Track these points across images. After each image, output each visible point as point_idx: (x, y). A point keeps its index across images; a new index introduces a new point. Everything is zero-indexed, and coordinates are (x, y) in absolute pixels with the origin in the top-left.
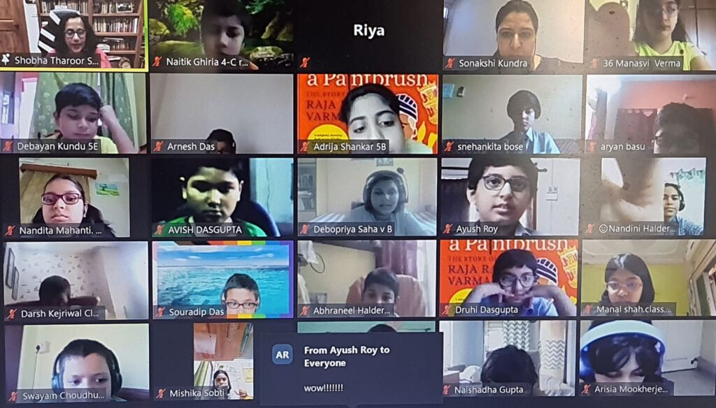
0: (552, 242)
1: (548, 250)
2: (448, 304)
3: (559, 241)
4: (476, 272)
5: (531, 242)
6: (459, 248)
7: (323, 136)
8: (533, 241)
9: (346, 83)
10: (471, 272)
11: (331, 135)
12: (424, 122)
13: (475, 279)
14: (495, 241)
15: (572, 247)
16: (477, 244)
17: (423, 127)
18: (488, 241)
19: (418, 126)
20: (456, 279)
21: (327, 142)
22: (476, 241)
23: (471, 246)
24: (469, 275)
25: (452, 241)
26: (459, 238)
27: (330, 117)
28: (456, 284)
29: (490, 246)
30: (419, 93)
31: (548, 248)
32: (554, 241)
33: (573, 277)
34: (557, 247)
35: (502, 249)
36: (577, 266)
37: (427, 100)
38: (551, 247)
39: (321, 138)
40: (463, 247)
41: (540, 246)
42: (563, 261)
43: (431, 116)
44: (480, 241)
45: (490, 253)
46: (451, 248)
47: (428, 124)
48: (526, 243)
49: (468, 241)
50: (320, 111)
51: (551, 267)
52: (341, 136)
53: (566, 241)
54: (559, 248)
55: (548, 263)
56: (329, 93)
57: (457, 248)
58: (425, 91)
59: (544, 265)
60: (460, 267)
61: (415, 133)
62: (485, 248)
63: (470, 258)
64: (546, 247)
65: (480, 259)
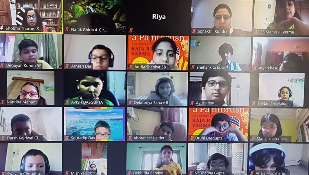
0: (237, 109)
1: (236, 113)
2: (192, 136)
3: (241, 109)
4: (204, 122)
5: (228, 109)
6: (197, 111)
7: (138, 62)
8: (229, 108)
9: (149, 39)
10: (202, 122)
11: (142, 62)
12: (182, 57)
13: (204, 124)
14: (213, 108)
15: (246, 111)
16: (205, 110)
17: (182, 58)
18: (210, 108)
19: (180, 58)
20: (196, 125)
21: (140, 65)
22: (204, 108)
23: (202, 111)
24: (201, 123)
25: (194, 108)
26: (197, 107)
27: (142, 54)
28: (196, 127)
29: (211, 110)
30: (180, 44)
31: (236, 111)
32: (238, 109)
33: (247, 124)
34: (240, 111)
35: (216, 112)
36: (248, 120)
37: (184, 47)
38: (237, 111)
39: (138, 63)
40: (199, 111)
41: (232, 111)
42: (242, 117)
43: (186, 54)
44: (206, 108)
45: (211, 114)
46: (194, 111)
47: (184, 58)
48: (226, 109)
49: (201, 108)
50: (138, 52)
51: (237, 120)
52: (146, 62)
53: (243, 109)
54: (241, 112)
55: (236, 118)
56: (141, 44)
57: (196, 111)
58: (183, 43)
59: (234, 119)
60: (198, 119)
61: (178, 61)
62: (208, 111)
63: (202, 115)
64: (235, 111)
65: (206, 116)
